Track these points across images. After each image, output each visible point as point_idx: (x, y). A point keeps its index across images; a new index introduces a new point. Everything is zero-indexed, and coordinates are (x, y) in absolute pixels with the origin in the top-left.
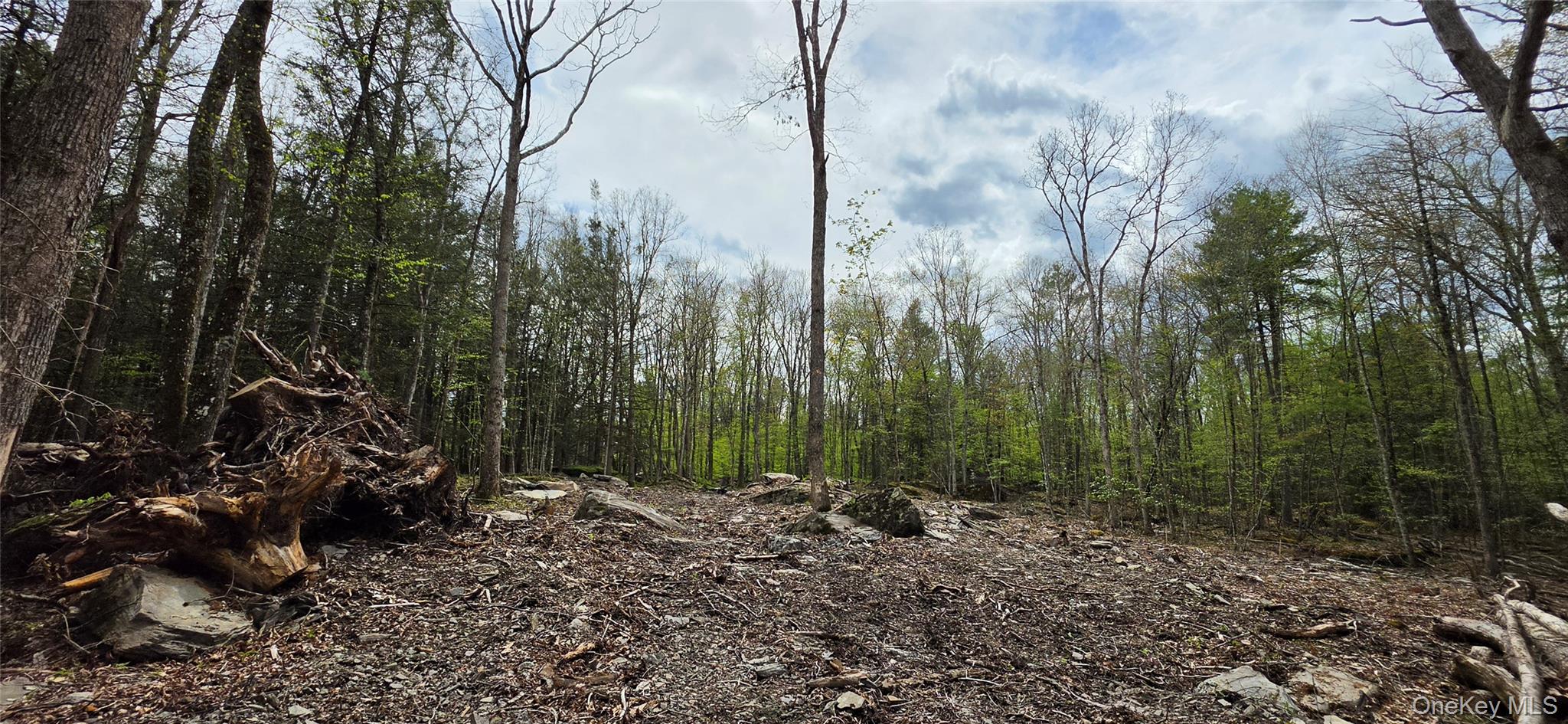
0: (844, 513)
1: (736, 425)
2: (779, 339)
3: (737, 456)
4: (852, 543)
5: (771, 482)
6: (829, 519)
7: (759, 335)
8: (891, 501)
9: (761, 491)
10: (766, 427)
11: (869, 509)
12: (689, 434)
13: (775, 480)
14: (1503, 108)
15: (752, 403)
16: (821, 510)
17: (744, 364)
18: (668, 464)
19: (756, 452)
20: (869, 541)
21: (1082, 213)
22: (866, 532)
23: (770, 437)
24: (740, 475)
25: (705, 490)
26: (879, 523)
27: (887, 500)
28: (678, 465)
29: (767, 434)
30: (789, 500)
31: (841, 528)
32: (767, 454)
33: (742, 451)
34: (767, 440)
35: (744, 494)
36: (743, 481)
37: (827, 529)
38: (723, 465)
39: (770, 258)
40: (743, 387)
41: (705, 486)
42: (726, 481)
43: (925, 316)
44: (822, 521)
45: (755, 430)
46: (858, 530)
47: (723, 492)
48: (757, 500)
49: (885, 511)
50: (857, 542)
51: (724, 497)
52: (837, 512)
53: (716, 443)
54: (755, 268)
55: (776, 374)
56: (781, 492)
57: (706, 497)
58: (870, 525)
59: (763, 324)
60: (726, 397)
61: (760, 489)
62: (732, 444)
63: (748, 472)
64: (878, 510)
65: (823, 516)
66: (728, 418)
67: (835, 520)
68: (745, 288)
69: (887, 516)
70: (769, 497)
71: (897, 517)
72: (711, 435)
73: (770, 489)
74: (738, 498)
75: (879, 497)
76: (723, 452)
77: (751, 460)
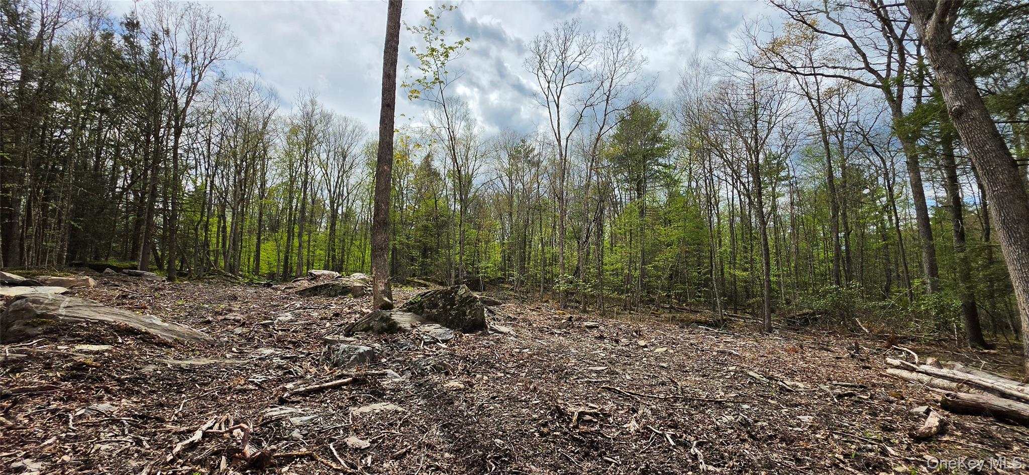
0: (409, 310)
1: (283, 234)
2: (324, 165)
3: (282, 255)
4: (425, 344)
5: (315, 278)
6: (394, 317)
7: (306, 162)
8: (457, 298)
9: (306, 285)
10: (309, 235)
11: (435, 306)
12: (237, 237)
13: (319, 276)
14: (930, 15)
15: (297, 216)
16: (384, 307)
17: (292, 183)
18: (216, 261)
19: (299, 254)
20: (444, 341)
21: (558, 97)
22: (434, 330)
23: (311, 244)
24: (285, 272)
25: (250, 284)
26: (446, 320)
27: (453, 298)
28: (225, 263)
29: (309, 241)
30: (333, 293)
31: (407, 326)
32: (309, 256)
33: (287, 252)
34: (309, 245)
35: (290, 288)
36: (287, 275)
37: (393, 328)
38: (269, 264)
39: (319, 101)
40: (291, 202)
41: (251, 280)
42: (272, 276)
43: (436, 164)
44: (388, 319)
45: (300, 236)
46: (426, 328)
47: (269, 285)
48: (303, 293)
49: (452, 308)
50: (430, 343)
51: (269, 290)
52: (401, 309)
53: (262, 246)
54: (305, 106)
55: (319, 195)
56: (326, 286)
57: (251, 291)
58: (436, 322)
59: (310, 155)
60: (274, 212)
61: (305, 284)
62: (278, 247)
63: (291, 269)
64: (444, 307)
65: (388, 314)
66: (274, 228)
67: (403, 319)
68: (296, 122)
69: (453, 313)
70: (315, 291)
71: (464, 314)
72: (259, 239)
73: (314, 284)
74: (284, 291)
75: (445, 294)
76: (269, 253)
77: (295, 259)
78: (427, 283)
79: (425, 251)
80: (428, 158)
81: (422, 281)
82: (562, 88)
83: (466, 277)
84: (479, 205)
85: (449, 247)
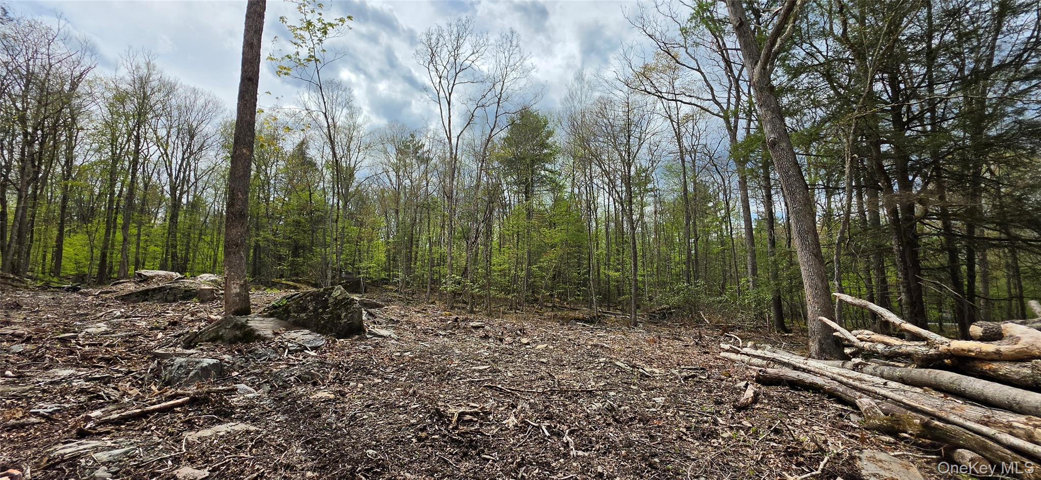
0: (271, 315)
1: (99, 226)
2: (162, 144)
3: (97, 252)
4: (290, 352)
5: (146, 279)
6: (251, 324)
7: (137, 137)
8: (331, 300)
9: (132, 288)
10: (139, 227)
11: (304, 309)
12: (25, 227)
13: (152, 278)
14: (757, 62)
15: (122, 204)
16: (239, 313)
17: (115, 162)
19: (124, 250)
20: (312, 349)
21: (450, 94)
22: (302, 336)
23: (142, 238)
24: (101, 272)
25: (45, 288)
26: (317, 325)
27: (327, 300)
29: (139, 235)
30: (170, 298)
31: (269, 333)
32: (138, 253)
33: (105, 248)
34: (139, 239)
35: (107, 292)
36: (104, 276)
37: (250, 336)
38: (77, 262)
41: (47, 284)
42: (81, 278)
43: (312, 153)
44: (243, 326)
45: (125, 227)
46: (293, 334)
47: (75, 290)
48: (126, 299)
49: (324, 312)
50: (296, 351)
51: (75, 295)
52: (261, 314)
53: (67, 240)
55: (155, 178)
56: (160, 289)
57: (45, 297)
58: (305, 327)
59: (142, 130)
60: (86, 197)
61: (130, 287)
62: (92, 241)
63: (111, 268)
64: (315, 310)
65: (244, 320)
66: (86, 216)
67: (262, 325)
68: (123, 87)
69: (326, 316)
70: (145, 296)
71: (339, 317)
72: (61, 230)
73: (144, 287)
74: (97, 297)
75: (316, 297)
76: (77, 248)
77: (116, 257)
78: (298, 285)
79: (297, 249)
80: (302, 147)
81: (291, 283)
82: (454, 85)
83: (346, 278)
84: (362, 200)
85: (325, 245)
